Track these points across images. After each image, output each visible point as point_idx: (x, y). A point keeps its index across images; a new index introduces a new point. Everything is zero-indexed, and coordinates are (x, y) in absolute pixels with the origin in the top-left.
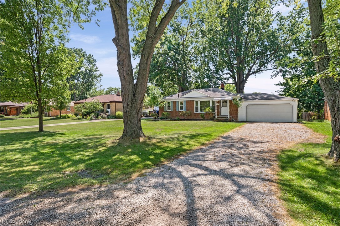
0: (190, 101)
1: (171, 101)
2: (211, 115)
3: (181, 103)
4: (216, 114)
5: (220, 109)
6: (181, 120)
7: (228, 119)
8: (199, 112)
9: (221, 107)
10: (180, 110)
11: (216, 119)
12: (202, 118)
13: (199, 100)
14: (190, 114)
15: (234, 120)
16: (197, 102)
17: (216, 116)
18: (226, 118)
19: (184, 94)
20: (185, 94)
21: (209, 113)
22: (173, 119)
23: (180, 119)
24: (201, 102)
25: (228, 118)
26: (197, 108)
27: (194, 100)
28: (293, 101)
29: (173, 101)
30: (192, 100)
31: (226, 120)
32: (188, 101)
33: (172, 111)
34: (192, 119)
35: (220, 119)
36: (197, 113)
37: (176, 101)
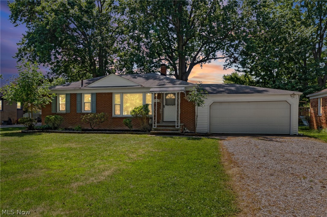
0: (104, 93)
1: (67, 94)
2: (145, 120)
4: (155, 119)
5: (161, 110)
6: (85, 131)
7: (177, 130)
8: (121, 115)
9: (164, 106)
10: (83, 111)
11: (155, 130)
12: (127, 128)
13: (121, 92)
14: (103, 120)
15: (188, 131)
17: (155, 123)
18: (174, 126)
19: (91, 82)
20: (93, 82)
21: (140, 117)
22: (69, 129)
23: (83, 130)
25: (178, 126)
26: (118, 107)
27: (112, 93)
28: (292, 96)
29: (71, 94)
30: (109, 93)
31: (175, 132)
32: (100, 93)
33: (67, 112)
34: (108, 129)
35: (162, 130)
36: (118, 118)
37: (76, 94)
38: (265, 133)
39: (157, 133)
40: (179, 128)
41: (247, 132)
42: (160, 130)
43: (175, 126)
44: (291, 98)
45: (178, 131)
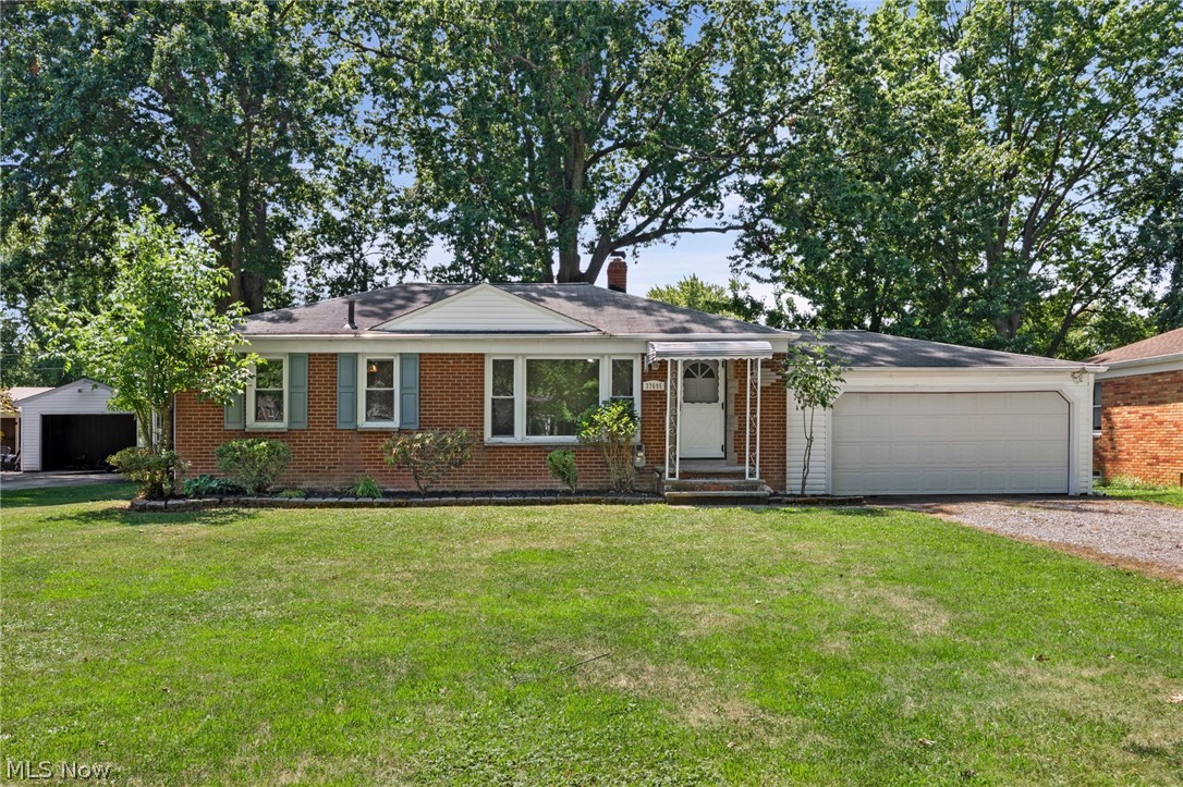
0: (454, 356)
1: (292, 356)
3: (381, 371)
7: (754, 487)
8: (520, 435)
10: (362, 423)
11: (677, 487)
13: (520, 354)
16: (504, 368)
17: (672, 465)
18: (742, 474)
22: (323, 493)
23: (386, 494)
24: (533, 366)
25: (751, 475)
26: (504, 409)
27: (483, 355)
28: (1077, 375)
29: (309, 354)
30: (470, 354)
31: (745, 492)
32: (436, 354)
33: (296, 426)
34: (467, 488)
35: (702, 488)
36: (505, 447)
37: (335, 355)
38: (1000, 492)
39: (688, 498)
40: (757, 478)
41: (916, 490)
42: (693, 489)
43: (744, 474)
44: (1072, 383)
45: (756, 490)
